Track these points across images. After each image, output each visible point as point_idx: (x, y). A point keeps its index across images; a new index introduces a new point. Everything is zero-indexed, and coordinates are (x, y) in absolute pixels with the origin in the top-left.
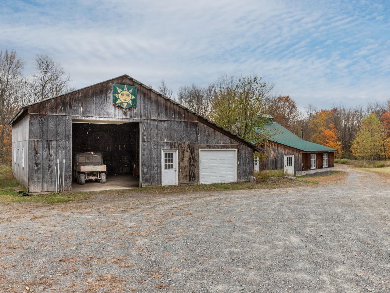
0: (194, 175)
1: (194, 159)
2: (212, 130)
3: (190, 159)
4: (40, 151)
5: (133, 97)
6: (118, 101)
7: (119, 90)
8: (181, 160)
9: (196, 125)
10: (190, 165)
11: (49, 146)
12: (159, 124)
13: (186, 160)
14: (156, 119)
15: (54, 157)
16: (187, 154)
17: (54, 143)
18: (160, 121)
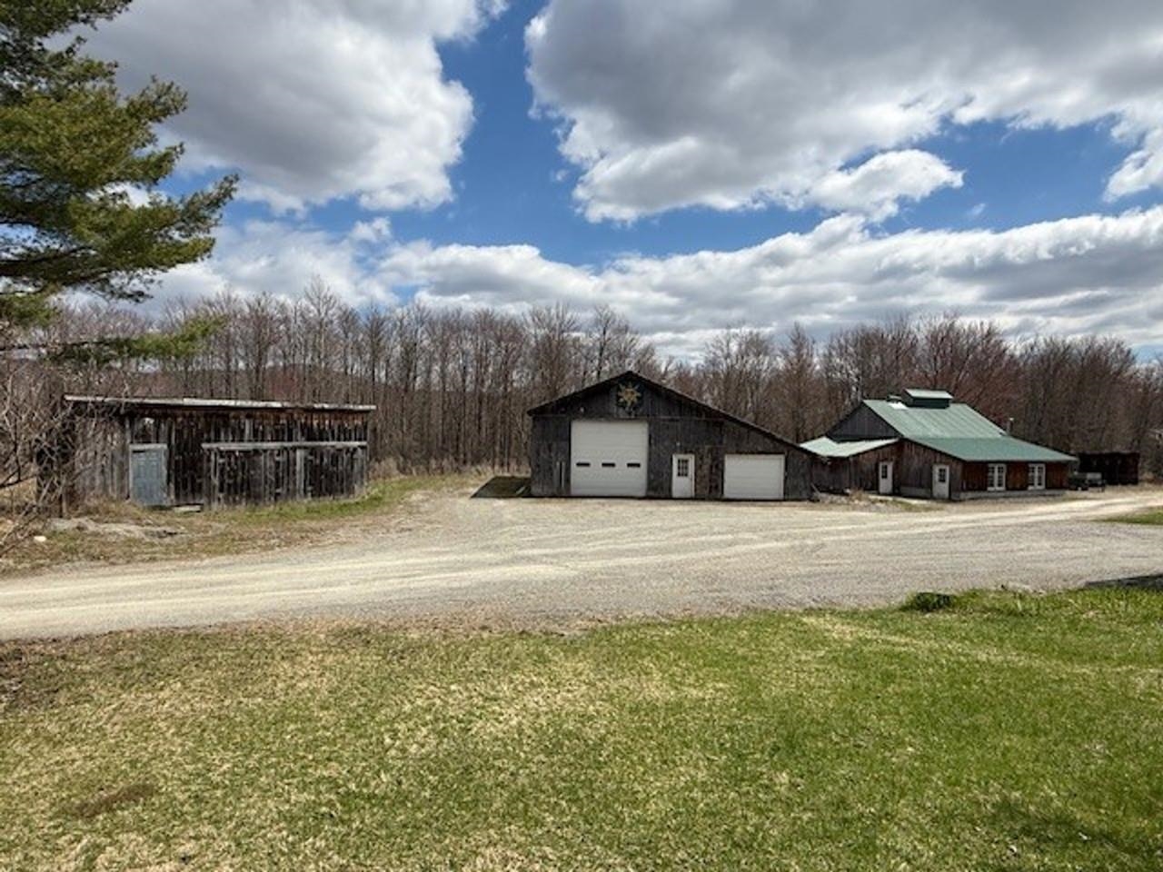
0: (717, 487)
1: (717, 466)
2: (746, 430)
3: (711, 467)
4: (542, 454)
5: (639, 394)
6: (621, 400)
7: (622, 387)
8: (698, 467)
9: (722, 423)
10: (711, 473)
11: (550, 448)
12: (672, 424)
13: (706, 468)
14: (666, 417)
15: (554, 459)
16: (708, 461)
17: (554, 446)
18: (672, 420)
